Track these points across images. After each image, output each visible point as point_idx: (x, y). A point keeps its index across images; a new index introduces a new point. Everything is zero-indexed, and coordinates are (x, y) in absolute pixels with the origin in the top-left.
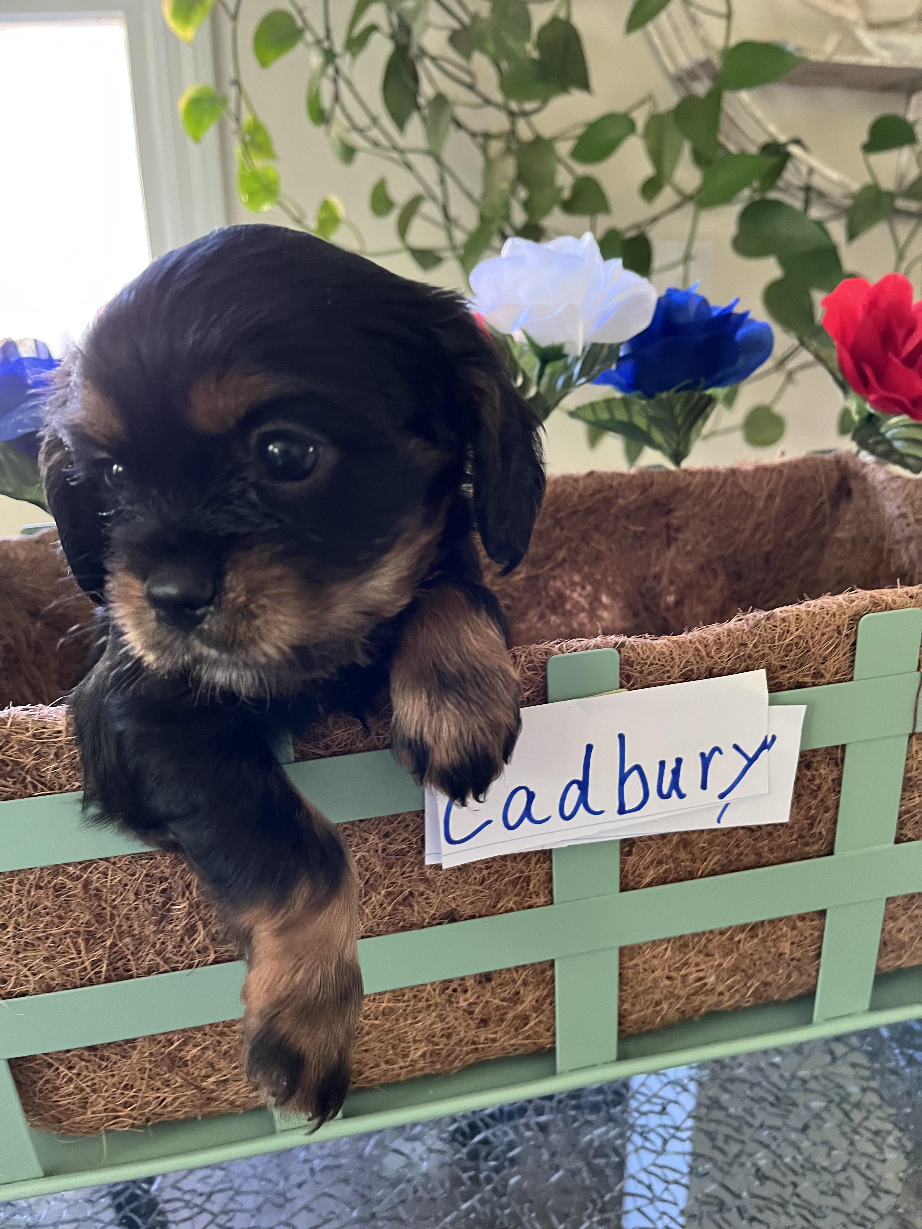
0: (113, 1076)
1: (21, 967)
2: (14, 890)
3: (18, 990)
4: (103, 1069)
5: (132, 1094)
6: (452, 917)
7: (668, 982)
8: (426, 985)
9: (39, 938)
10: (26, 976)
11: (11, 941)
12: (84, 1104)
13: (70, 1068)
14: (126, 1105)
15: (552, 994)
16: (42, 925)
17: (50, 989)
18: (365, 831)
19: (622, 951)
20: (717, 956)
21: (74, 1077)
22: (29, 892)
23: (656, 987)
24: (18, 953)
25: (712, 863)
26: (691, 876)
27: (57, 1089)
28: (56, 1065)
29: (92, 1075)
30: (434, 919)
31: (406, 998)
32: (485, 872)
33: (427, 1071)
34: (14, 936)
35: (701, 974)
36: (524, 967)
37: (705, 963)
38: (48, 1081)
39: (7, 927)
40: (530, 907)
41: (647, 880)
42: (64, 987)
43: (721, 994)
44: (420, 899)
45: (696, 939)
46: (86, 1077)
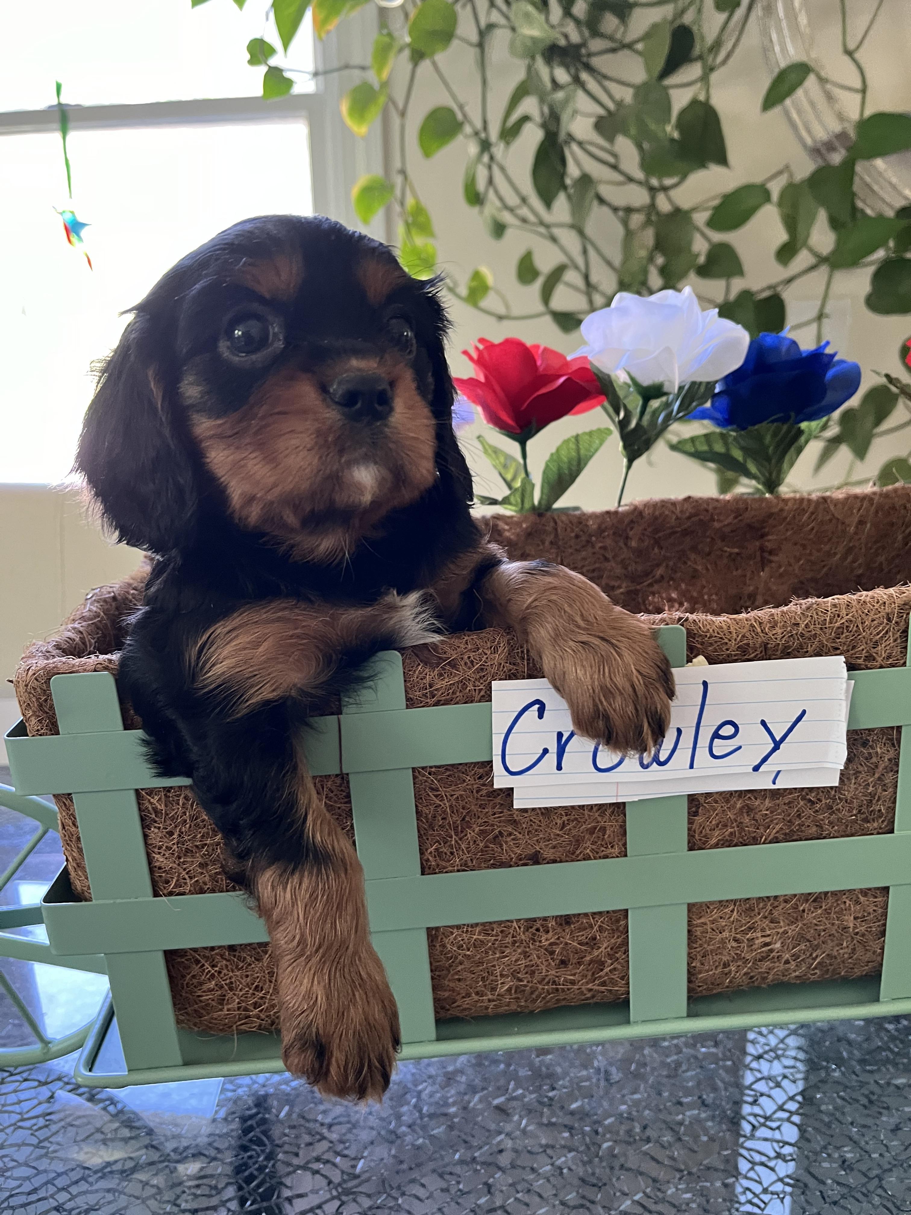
0: (247, 976)
1: (181, 870)
2: (181, 803)
3: (177, 890)
4: (239, 970)
5: (261, 995)
6: (536, 859)
7: (734, 944)
8: (512, 921)
9: (197, 846)
10: (185, 879)
11: (175, 846)
12: (222, 1000)
13: (213, 966)
14: (256, 1005)
15: (626, 943)
16: (199, 836)
17: (202, 891)
18: (463, 773)
19: (691, 907)
20: (782, 924)
21: (216, 974)
22: (192, 805)
23: (724, 948)
24: (180, 858)
25: (774, 831)
26: (755, 841)
27: (201, 984)
28: (203, 961)
29: (231, 974)
30: (520, 860)
31: (494, 933)
32: (565, 818)
33: (514, 1007)
34: (178, 843)
35: (768, 940)
36: (600, 913)
37: (770, 929)
38: (194, 977)
39: (173, 834)
40: (606, 857)
41: (714, 841)
42: (213, 891)
43: (787, 962)
44: (509, 839)
45: (761, 905)
46: (225, 975)
